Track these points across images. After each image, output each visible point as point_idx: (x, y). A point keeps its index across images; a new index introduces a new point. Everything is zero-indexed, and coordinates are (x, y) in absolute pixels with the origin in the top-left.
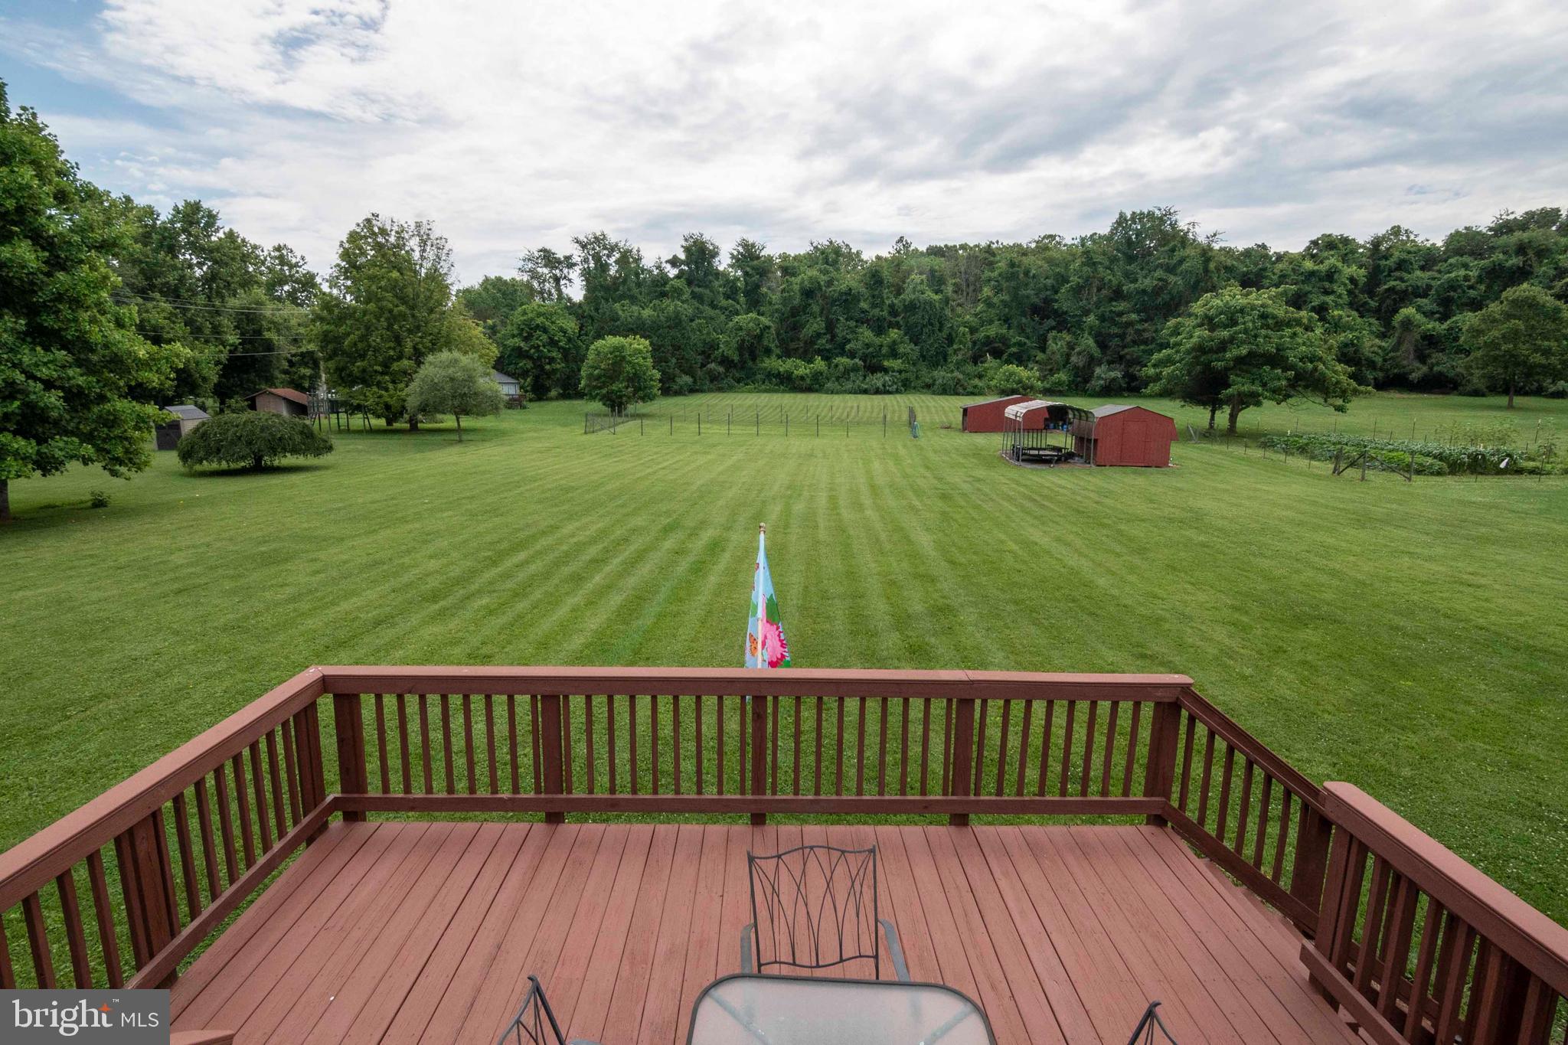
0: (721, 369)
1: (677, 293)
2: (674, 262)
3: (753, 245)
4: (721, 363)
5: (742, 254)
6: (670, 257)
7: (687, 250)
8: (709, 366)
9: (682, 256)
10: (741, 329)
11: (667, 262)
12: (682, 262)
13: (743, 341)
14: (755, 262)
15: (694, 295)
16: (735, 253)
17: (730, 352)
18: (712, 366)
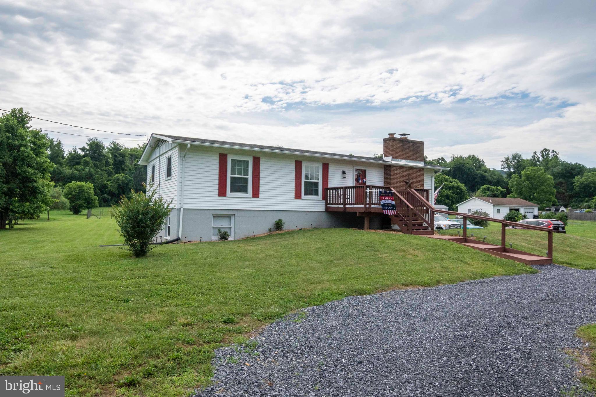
0: (109, 197)
1: (86, 164)
2: (83, 149)
3: (118, 144)
4: (108, 195)
5: (113, 148)
6: (82, 147)
7: (90, 145)
8: (103, 196)
9: (88, 147)
10: (118, 180)
11: (80, 149)
12: (87, 150)
13: (119, 185)
14: (120, 152)
15: (95, 165)
16: (109, 147)
17: (113, 190)
18: (105, 195)
